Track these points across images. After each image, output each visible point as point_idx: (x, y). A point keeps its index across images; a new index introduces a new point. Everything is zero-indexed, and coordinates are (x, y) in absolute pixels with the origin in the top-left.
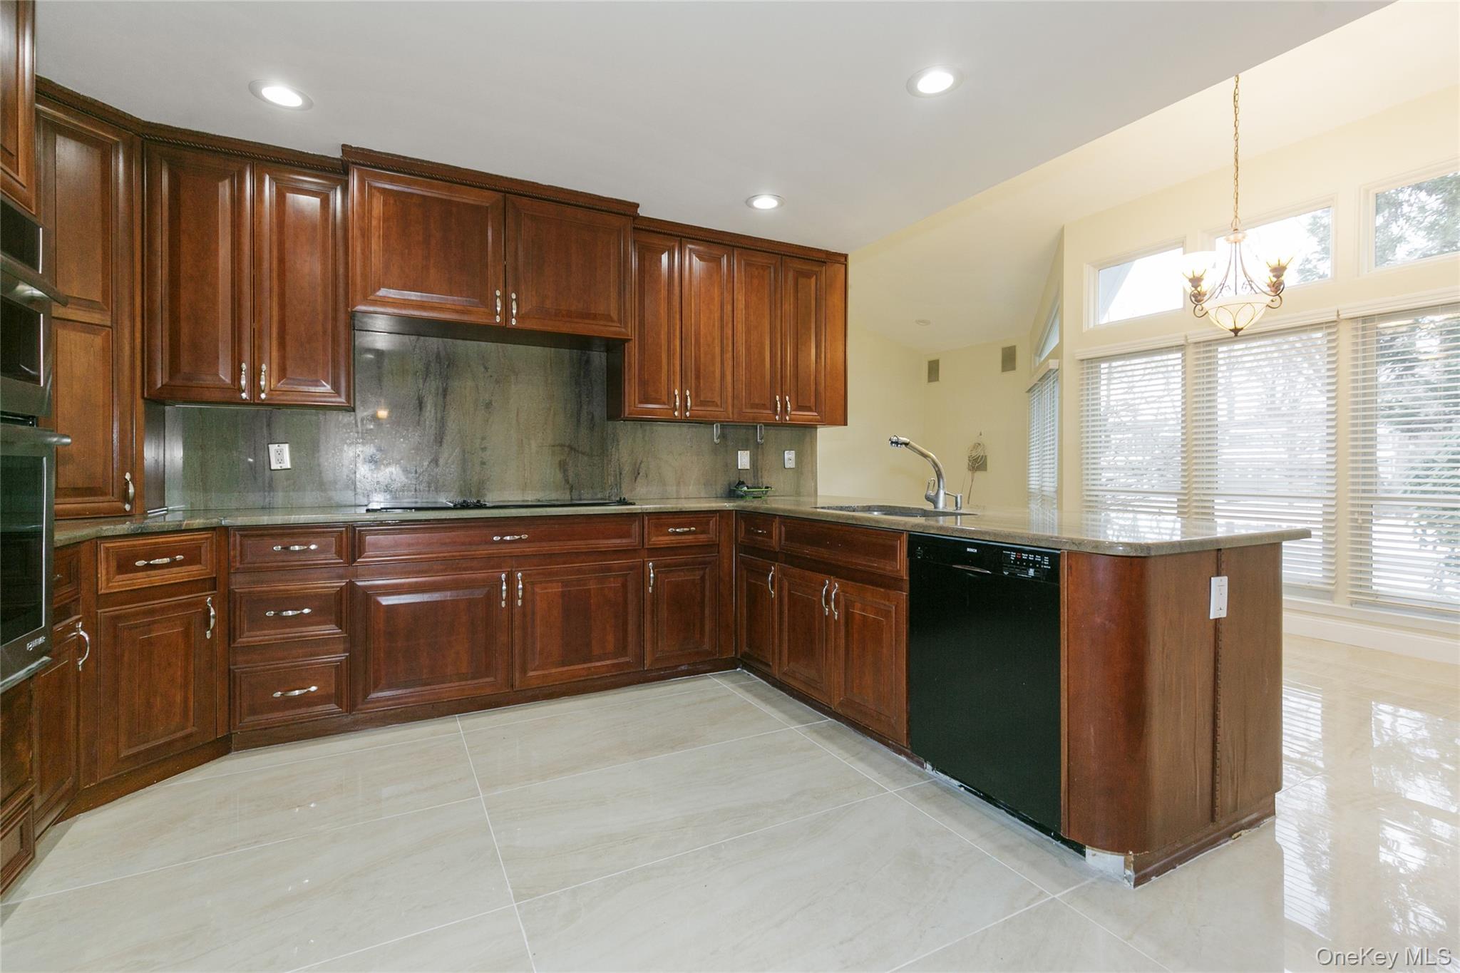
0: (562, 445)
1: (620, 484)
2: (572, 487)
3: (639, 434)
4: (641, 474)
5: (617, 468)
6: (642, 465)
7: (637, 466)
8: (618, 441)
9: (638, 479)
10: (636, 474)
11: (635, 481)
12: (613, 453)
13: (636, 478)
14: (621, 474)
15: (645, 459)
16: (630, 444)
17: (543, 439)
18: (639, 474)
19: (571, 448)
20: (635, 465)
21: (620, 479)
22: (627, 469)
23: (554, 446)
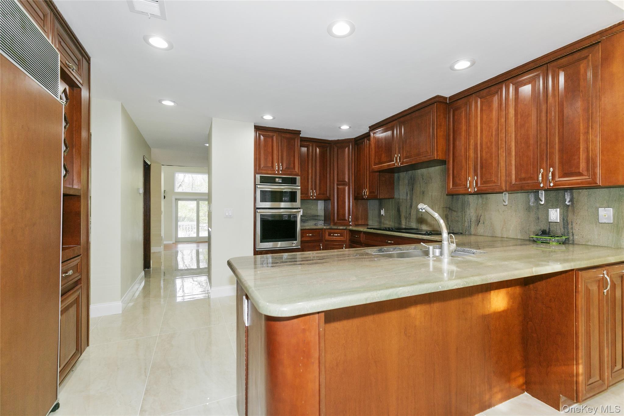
0: (446, 208)
1: (470, 227)
2: (450, 226)
3: (480, 201)
4: (481, 222)
5: (469, 218)
6: (482, 217)
7: (479, 218)
8: (469, 205)
9: (479, 224)
10: (478, 222)
11: (478, 225)
12: (467, 211)
13: (478, 224)
14: (471, 221)
15: (483, 214)
16: (475, 206)
17: (440, 205)
18: (480, 222)
19: (450, 208)
20: (478, 217)
21: (470, 224)
22: (474, 219)
23: (443, 208)
